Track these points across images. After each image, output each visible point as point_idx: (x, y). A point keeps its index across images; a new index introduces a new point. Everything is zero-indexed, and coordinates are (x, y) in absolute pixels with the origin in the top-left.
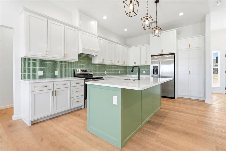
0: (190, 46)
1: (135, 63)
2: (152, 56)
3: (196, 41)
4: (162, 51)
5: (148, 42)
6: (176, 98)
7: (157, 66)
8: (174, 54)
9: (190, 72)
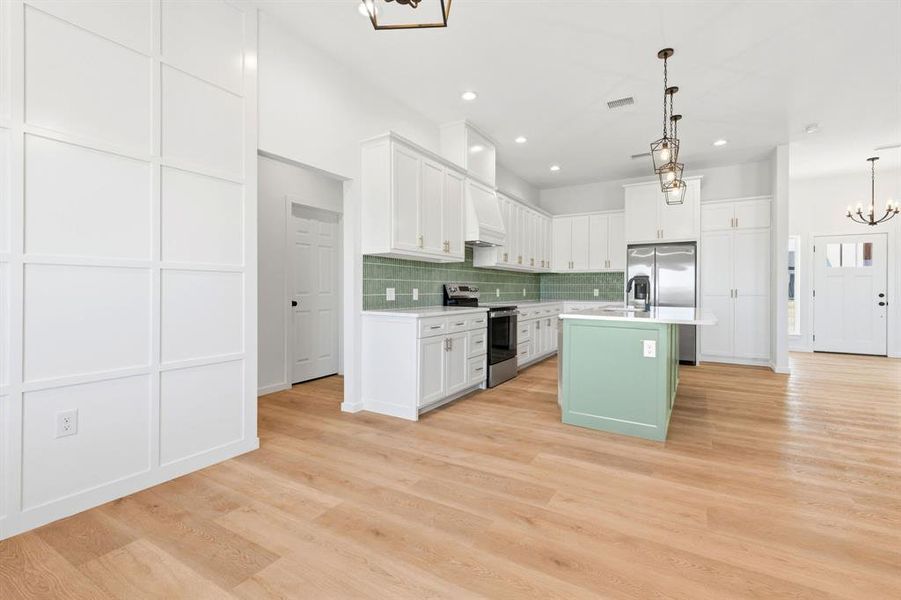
0: (734, 223)
1: (571, 265)
2: (630, 246)
3: (749, 210)
4: (660, 234)
5: (620, 206)
6: (698, 363)
7: (648, 277)
8: (693, 243)
9: (734, 294)
